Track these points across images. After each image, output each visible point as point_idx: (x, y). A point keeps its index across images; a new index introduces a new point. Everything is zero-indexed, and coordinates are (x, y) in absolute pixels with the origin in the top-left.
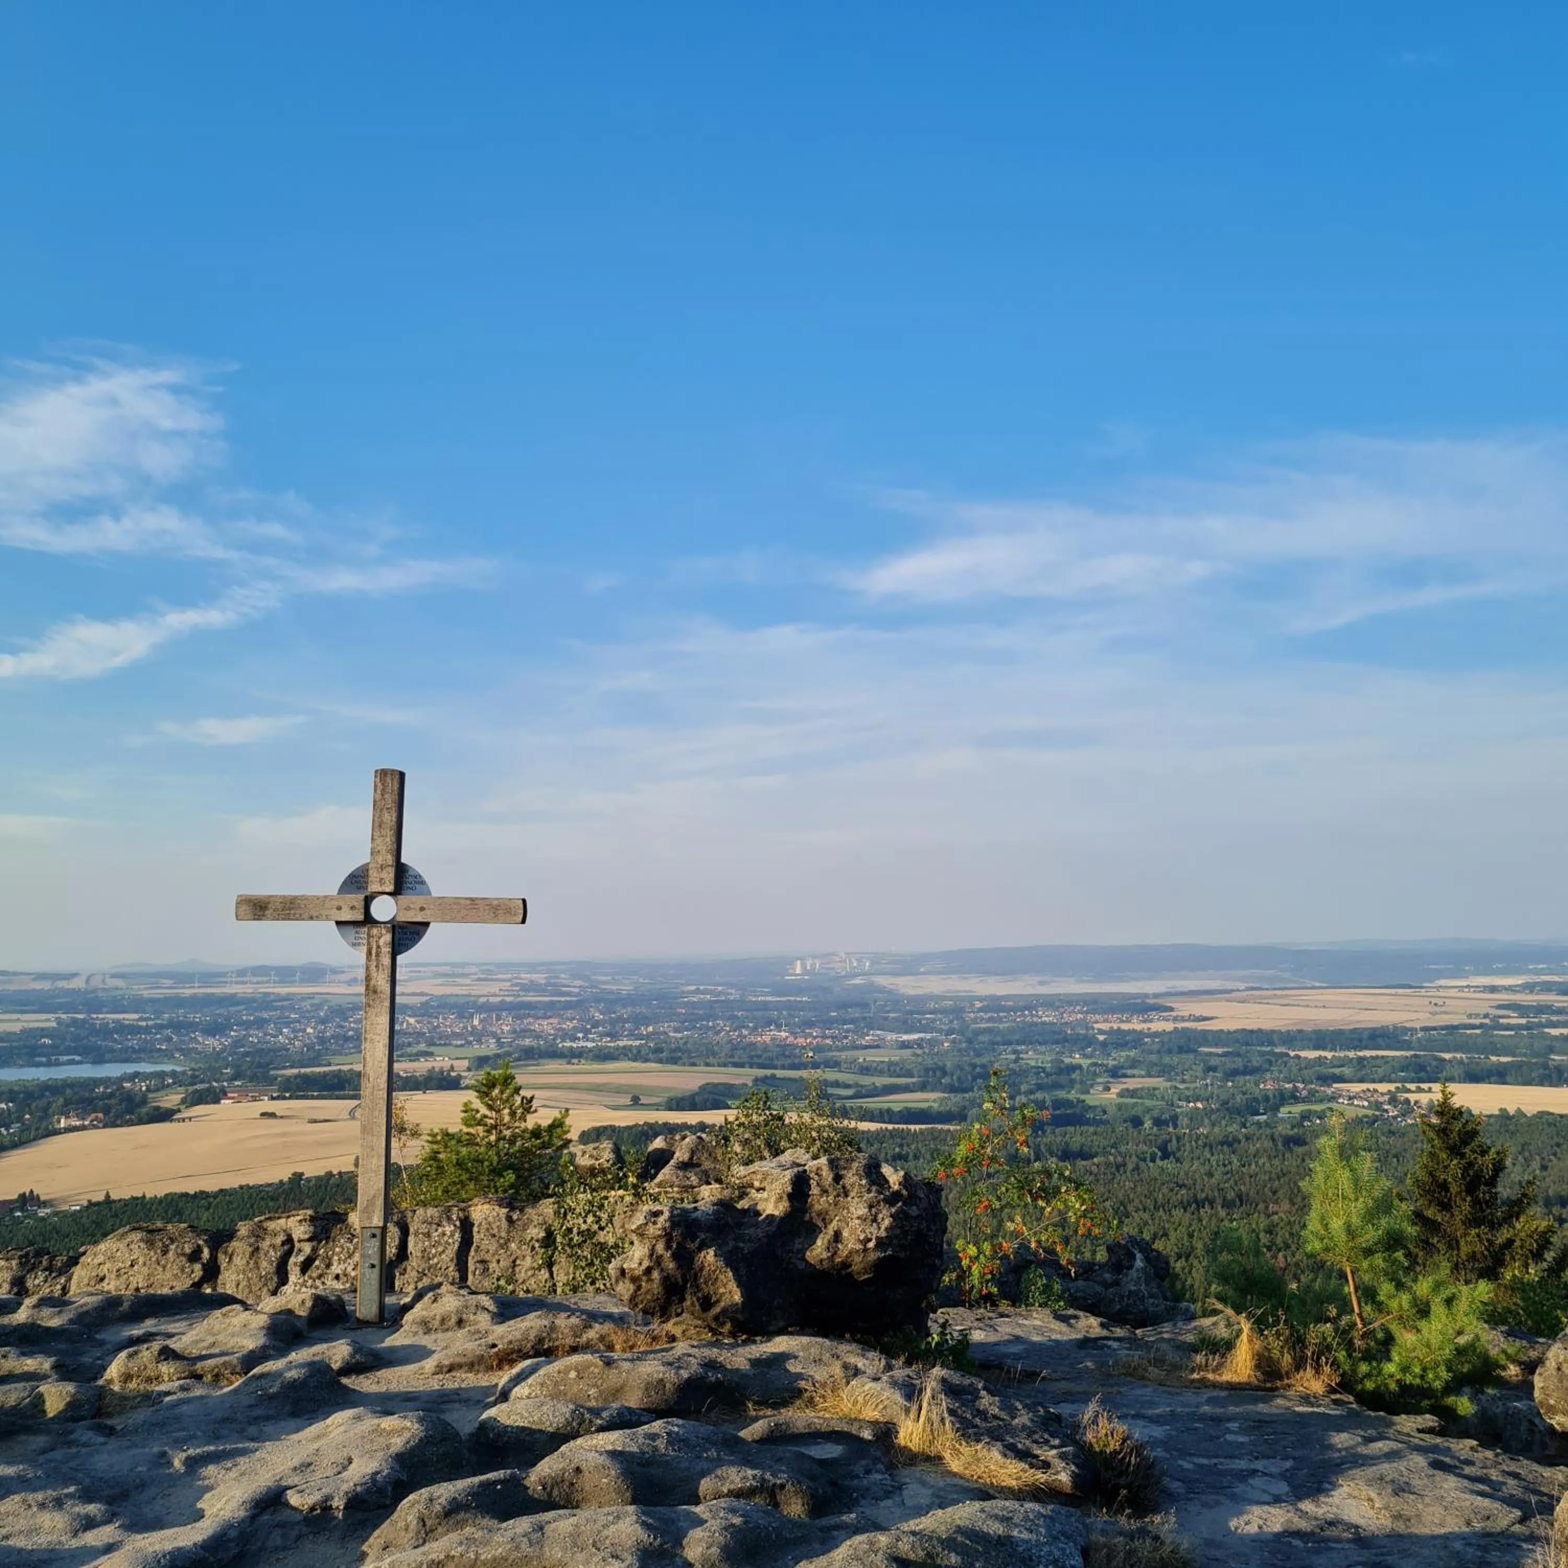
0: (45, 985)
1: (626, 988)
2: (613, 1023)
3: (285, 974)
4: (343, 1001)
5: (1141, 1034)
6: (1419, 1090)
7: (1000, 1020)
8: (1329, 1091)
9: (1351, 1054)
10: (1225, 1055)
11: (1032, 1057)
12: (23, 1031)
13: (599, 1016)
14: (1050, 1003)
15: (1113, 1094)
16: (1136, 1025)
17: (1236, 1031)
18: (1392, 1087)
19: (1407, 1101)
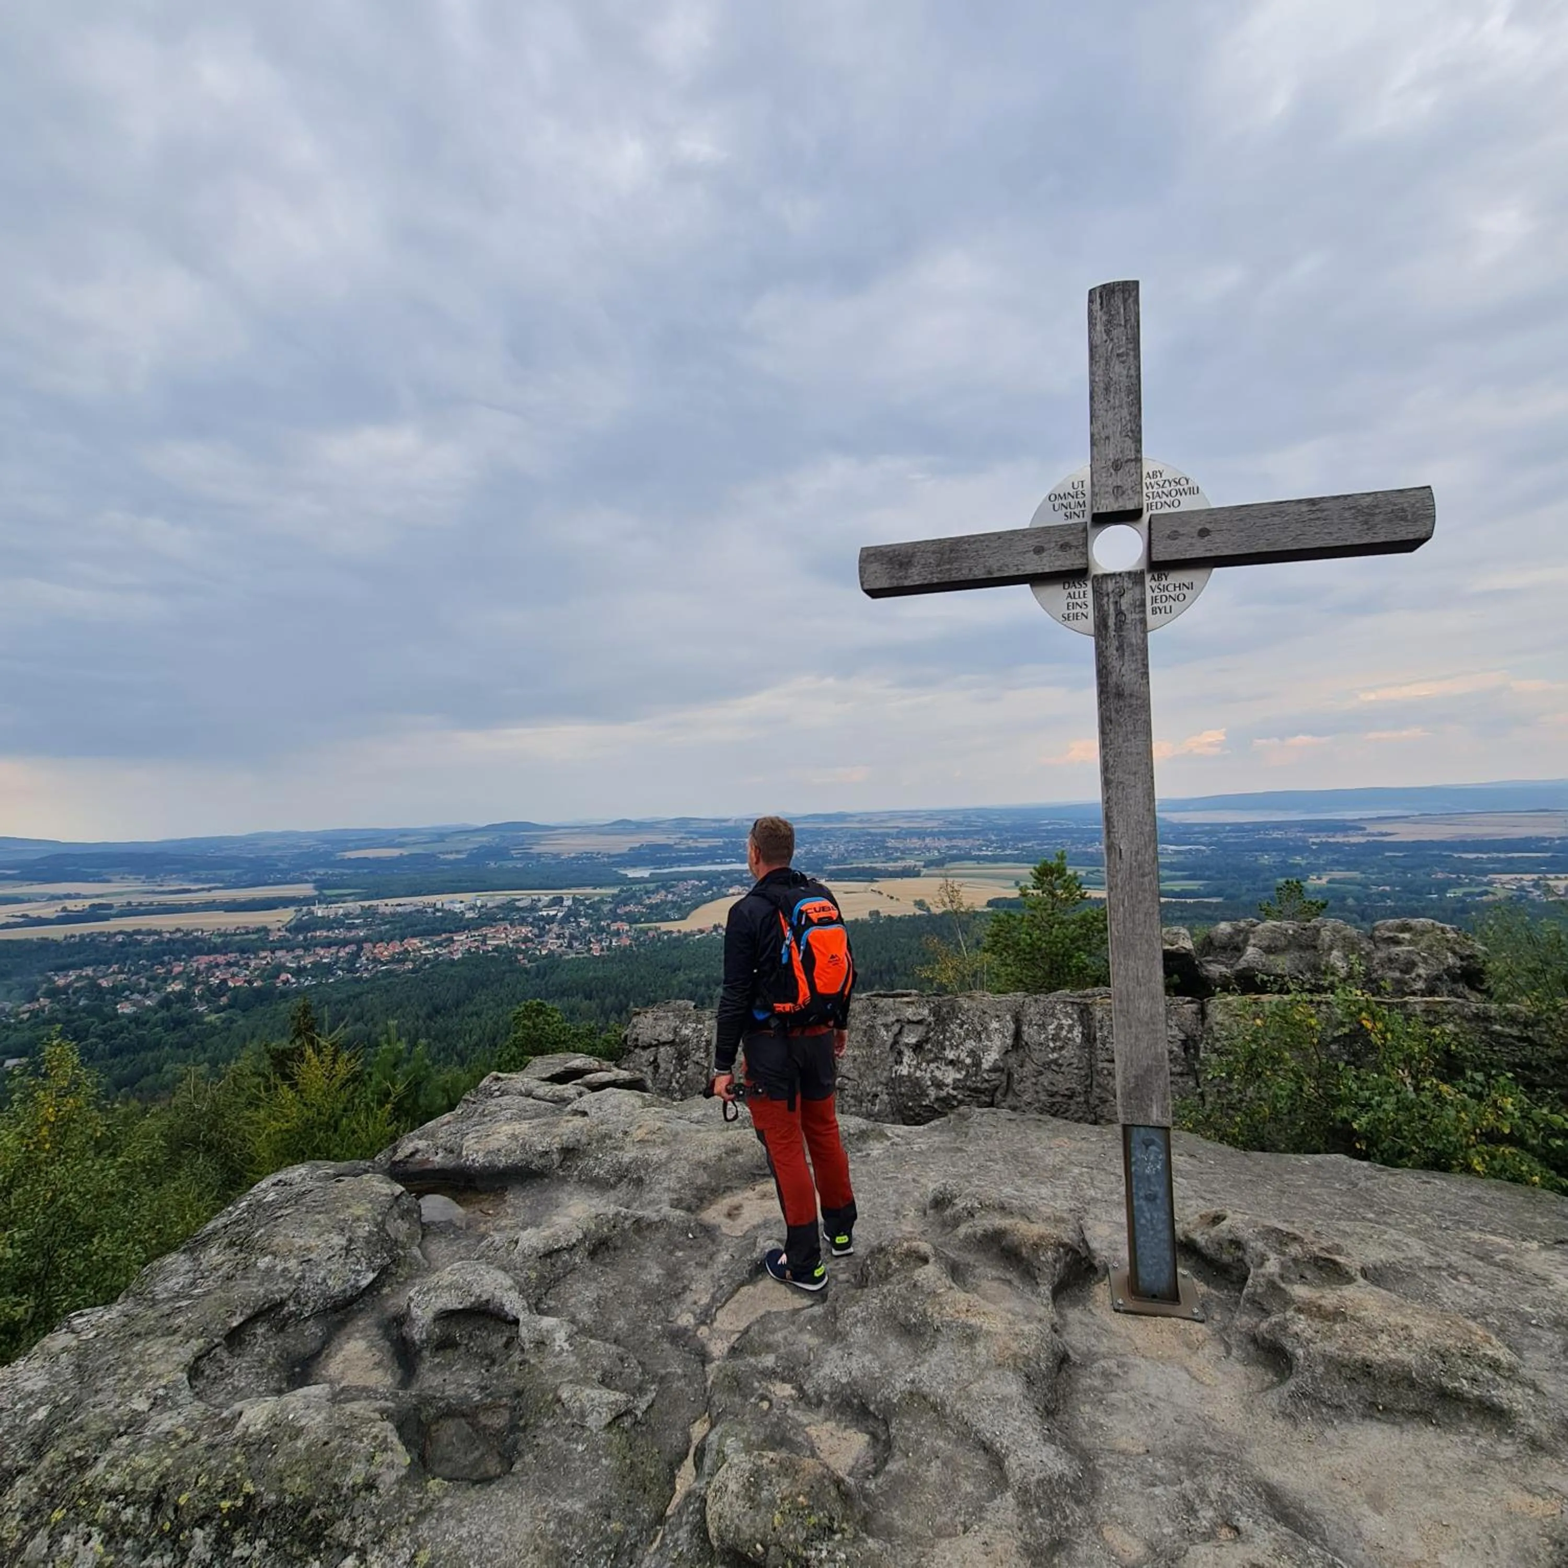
0: (717, 825)
1: (1008, 822)
2: (1002, 841)
3: (828, 818)
4: (857, 832)
5: (1344, 844)
6: (1557, 879)
7: (1243, 837)
8: (1485, 880)
9: (1502, 855)
10: (1405, 856)
11: (1265, 859)
12: (710, 847)
13: (993, 838)
14: (1278, 826)
15: (1324, 881)
16: (1340, 839)
17: (1414, 842)
18: (1535, 876)
19: (1548, 885)
